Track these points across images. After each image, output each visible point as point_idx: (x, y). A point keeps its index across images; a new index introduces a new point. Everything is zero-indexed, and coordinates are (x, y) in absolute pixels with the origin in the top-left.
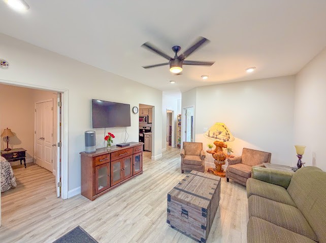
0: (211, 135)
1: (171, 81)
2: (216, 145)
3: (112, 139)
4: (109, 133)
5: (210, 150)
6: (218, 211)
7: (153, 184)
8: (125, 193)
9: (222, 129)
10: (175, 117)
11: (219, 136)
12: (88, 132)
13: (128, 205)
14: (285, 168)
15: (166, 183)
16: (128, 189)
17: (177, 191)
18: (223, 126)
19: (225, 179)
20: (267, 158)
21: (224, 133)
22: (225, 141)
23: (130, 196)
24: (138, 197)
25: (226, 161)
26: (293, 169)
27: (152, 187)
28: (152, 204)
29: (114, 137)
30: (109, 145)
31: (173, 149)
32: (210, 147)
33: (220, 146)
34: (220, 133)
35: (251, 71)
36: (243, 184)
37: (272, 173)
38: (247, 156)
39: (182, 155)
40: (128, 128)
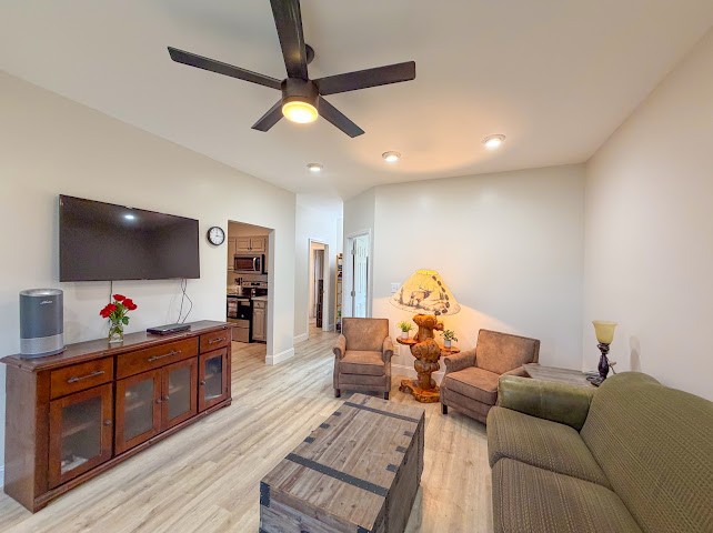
0: (407, 299)
1: (310, 166)
2: (418, 324)
3: (127, 313)
4: (118, 297)
5: (405, 335)
6: (415, 506)
7: (252, 434)
8: (158, 473)
9: (431, 285)
10: (331, 259)
11: (426, 302)
12: (34, 295)
13: (153, 513)
14: (572, 376)
15: (289, 431)
16: (172, 459)
17: (295, 466)
18: (434, 278)
19: (438, 407)
20: (532, 350)
21: (435, 295)
22: (437, 313)
23: (170, 483)
24: (197, 480)
25: (441, 362)
26: (589, 377)
27: (244, 447)
28: (229, 506)
29: (134, 307)
30: (118, 330)
31: (326, 336)
32: (405, 329)
33: (428, 326)
34: (427, 294)
35: (494, 144)
36: (480, 419)
37: (546, 391)
38: (488, 348)
39: (336, 351)
40: (192, 283)
